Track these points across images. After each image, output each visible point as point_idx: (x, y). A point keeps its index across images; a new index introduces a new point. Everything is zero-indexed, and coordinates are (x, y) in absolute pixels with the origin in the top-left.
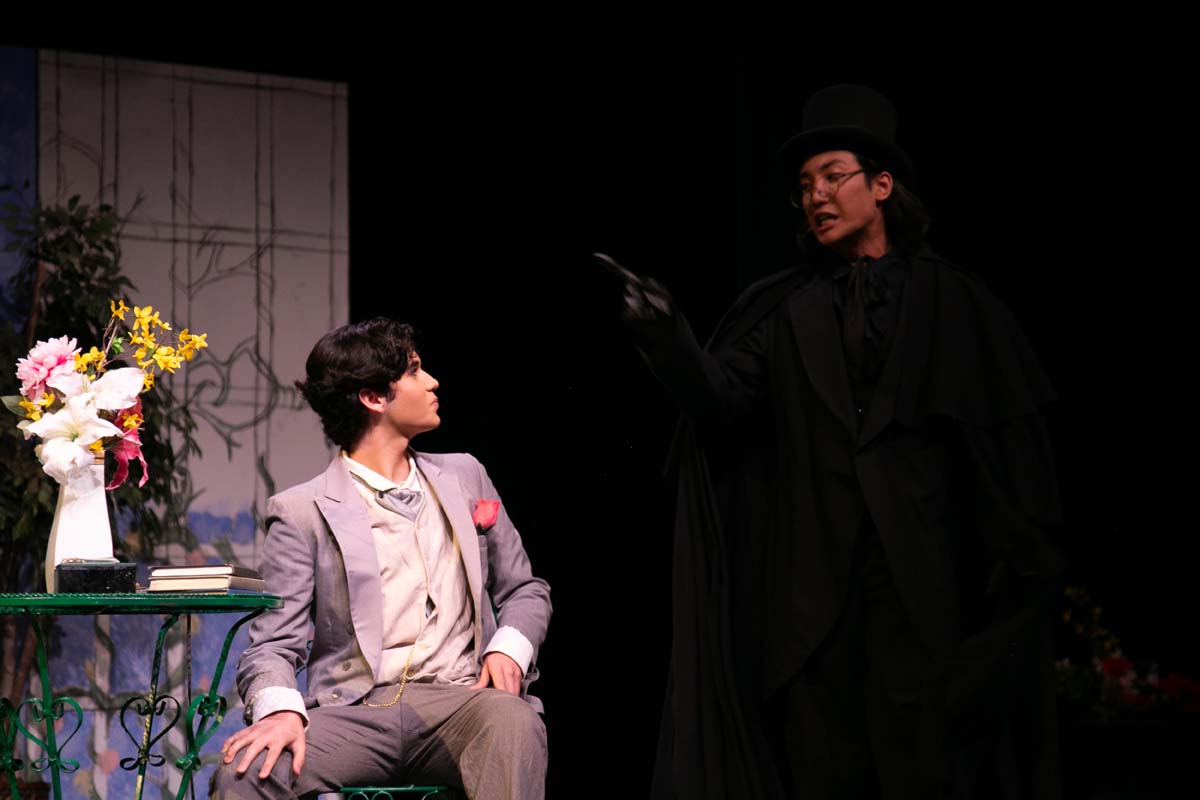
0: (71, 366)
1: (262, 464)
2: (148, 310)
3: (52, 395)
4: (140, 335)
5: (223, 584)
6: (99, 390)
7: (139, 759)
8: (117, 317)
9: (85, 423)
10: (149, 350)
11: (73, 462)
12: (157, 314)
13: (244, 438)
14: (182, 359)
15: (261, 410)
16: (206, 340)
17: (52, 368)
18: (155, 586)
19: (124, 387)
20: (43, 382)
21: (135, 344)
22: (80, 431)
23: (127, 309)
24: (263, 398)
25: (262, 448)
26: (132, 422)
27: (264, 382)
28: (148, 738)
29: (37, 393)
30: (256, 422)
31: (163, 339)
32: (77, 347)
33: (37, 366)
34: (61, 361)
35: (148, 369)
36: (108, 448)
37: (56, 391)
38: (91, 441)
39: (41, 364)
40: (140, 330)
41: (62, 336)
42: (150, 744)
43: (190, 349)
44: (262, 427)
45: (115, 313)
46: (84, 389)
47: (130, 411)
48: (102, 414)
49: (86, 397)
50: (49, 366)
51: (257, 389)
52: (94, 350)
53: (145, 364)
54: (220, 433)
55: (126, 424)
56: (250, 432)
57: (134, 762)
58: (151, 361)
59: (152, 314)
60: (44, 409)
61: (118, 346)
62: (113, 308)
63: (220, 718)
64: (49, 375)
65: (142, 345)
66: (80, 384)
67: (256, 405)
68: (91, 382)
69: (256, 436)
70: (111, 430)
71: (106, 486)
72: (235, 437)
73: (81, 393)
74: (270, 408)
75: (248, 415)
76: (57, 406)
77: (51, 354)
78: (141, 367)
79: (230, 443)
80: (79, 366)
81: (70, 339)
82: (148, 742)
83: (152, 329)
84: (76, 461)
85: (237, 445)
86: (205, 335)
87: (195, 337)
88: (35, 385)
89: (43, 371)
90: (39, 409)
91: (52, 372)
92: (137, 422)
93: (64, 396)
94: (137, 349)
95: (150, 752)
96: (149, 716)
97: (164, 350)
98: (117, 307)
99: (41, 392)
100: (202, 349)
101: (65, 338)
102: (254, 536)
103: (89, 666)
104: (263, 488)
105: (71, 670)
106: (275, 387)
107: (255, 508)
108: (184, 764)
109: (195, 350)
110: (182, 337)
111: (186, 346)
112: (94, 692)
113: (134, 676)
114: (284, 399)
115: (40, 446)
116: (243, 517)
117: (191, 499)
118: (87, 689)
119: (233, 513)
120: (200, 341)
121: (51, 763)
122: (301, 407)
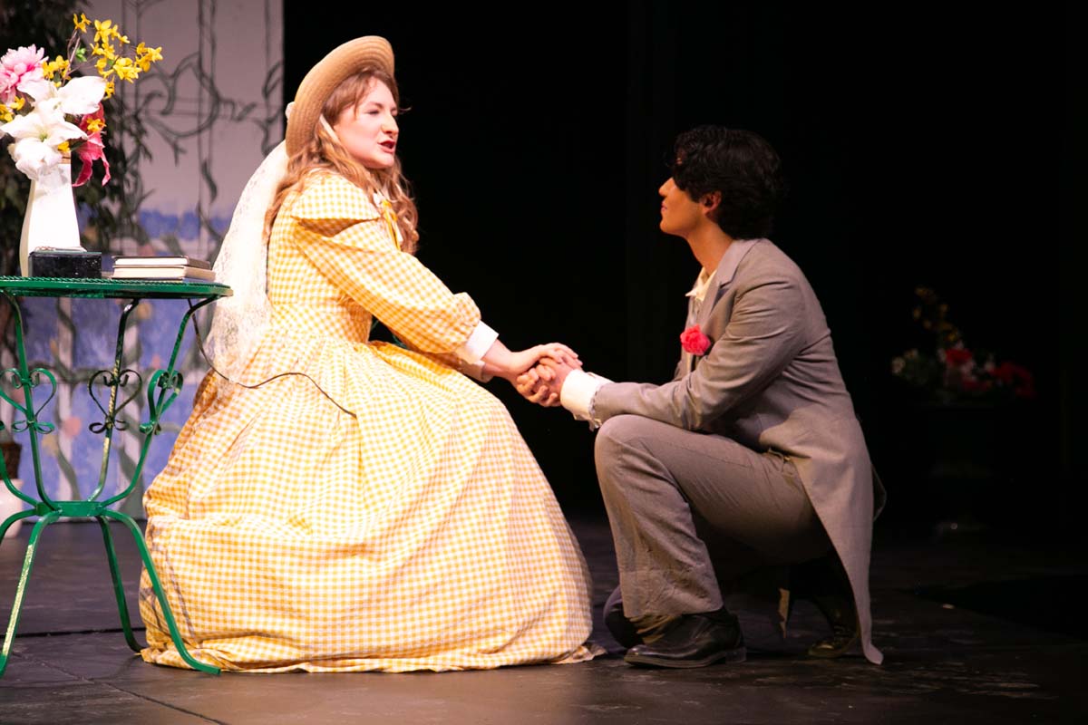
0: (39, 73)
1: (205, 169)
2: (108, 24)
3: (23, 99)
4: (100, 47)
5: (179, 273)
6: (64, 96)
7: (106, 424)
8: (79, 30)
9: (53, 126)
10: (109, 60)
11: (43, 161)
12: (116, 28)
13: (189, 144)
14: (139, 70)
15: (204, 120)
16: (161, 53)
17: (22, 75)
18: (119, 273)
19: (88, 94)
20: (15, 86)
21: (96, 54)
22: (48, 132)
23: (89, 22)
24: (206, 109)
25: (205, 155)
26: (96, 126)
27: (206, 95)
28: (114, 405)
29: (10, 97)
30: (200, 131)
31: (123, 51)
32: (44, 56)
33: (9, 72)
34: (30, 68)
35: (109, 78)
36: (74, 149)
37: (26, 95)
38: (58, 142)
39: (12, 70)
40: (100, 42)
41: (30, 45)
42: (115, 412)
43: (147, 61)
44: (205, 135)
45: (78, 25)
46: (51, 95)
47: (94, 116)
48: (68, 118)
49: (53, 102)
50: (19, 73)
51: (200, 101)
52: (59, 58)
53: (106, 74)
54: (167, 140)
55: (89, 128)
56: (194, 139)
57: (101, 427)
58: (112, 71)
59: (112, 27)
60: (16, 112)
61: (81, 56)
62: (75, 20)
63: (177, 391)
64: (19, 81)
65: (103, 56)
66: (48, 90)
67: (200, 115)
68: (58, 88)
69: (199, 143)
70: (77, 133)
71: (73, 182)
72: (181, 144)
73: (49, 98)
74: (212, 118)
75: (192, 124)
76: (27, 109)
77: (20, 61)
78: (102, 76)
79: (176, 149)
80: (46, 73)
81: (38, 49)
82: (114, 410)
83: (113, 41)
84: (46, 160)
85: (184, 152)
86: (160, 49)
87: (150, 50)
88: (7, 89)
89: (14, 76)
90: (11, 111)
91: (22, 78)
92: (99, 126)
93: (34, 100)
94: (98, 59)
95: (116, 418)
96: (114, 387)
97: (122, 61)
98: (80, 20)
99: (13, 96)
100: (157, 61)
101: (33, 47)
102: (199, 233)
103: (53, 343)
104: (206, 191)
105: (38, 347)
106: (217, 99)
107: (199, 209)
108: (147, 430)
109: (151, 62)
110: (139, 50)
111: (143, 58)
112: (59, 367)
113: (94, 354)
114: (225, 110)
115: (12, 145)
116: (188, 216)
117: (142, 198)
118: (51, 363)
119: (180, 212)
120: (155, 54)
121: (29, 425)
122: (240, 119)
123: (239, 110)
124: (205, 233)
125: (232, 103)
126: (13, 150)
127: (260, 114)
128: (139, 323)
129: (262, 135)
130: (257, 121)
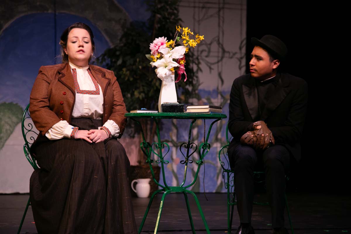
0: (165, 46)
1: (220, 75)
2: (187, 28)
4: (184, 36)
5: (207, 111)
6: (173, 53)
7: (186, 161)
8: (178, 31)
9: (169, 62)
10: (187, 40)
11: (166, 74)
12: (190, 30)
13: (214, 67)
14: (197, 43)
15: (220, 58)
16: (204, 37)
17: (160, 46)
18: (188, 111)
19: (180, 52)
20: (157, 50)
22: (167, 65)
23: (181, 28)
24: (220, 55)
25: (220, 70)
27: (220, 50)
29: (156, 54)
30: (218, 62)
31: (191, 37)
32: (167, 40)
34: (162, 44)
35: (187, 47)
36: (175, 70)
37: (161, 53)
38: (171, 68)
39: (157, 45)
40: (185, 34)
42: (188, 157)
43: (199, 40)
44: (220, 64)
47: (182, 59)
48: (174, 60)
49: (169, 55)
51: (218, 52)
52: (171, 41)
53: (186, 45)
54: (208, 65)
55: (181, 63)
56: (216, 65)
57: (184, 162)
58: (188, 44)
59: (188, 30)
60: (158, 58)
61: (178, 39)
63: (208, 150)
64: (159, 48)
66: (168, 51)
67: (218, 57)
68: (171, 50)
69: (218, 66)
70: (176, 65)
71: (175, 81)
72: (212, 67)
73: (168, 53)
74: (222, 58)
75: (216, 60)
76: (161, 57)
77: (159, 42)
79: (210, 68)
80: (167, 46)
81: (165, 38)
83: (188, 34)
85: (213, 69)
87: (200, 36)
88: (155, 51)
89: (157, 47)
90: (156, 58)
92: (184, 62)
93: (163, 54)
94: (184, 40)
95: (189, 159)
96: (188, 149)
97: (191, 40)
98: (178, 28)
100: (202, 40)
101: (163, 37)
102: (217, 96)
103: (170, 133)
104: (220, 82)
105: (166, 134)
106: (224, 51)
107: (218, 88)
108: (199, 163)
110: (197, 37)
112: (172, 141)
113: (183, 137)
114: (227, 55)
115: (156, 69)
116: (214, 91)
117: (199, 85)
118: (170, 140)
119: (211, 89)
120: (202, 38)
121: (161, 161)
122: (231, 58)
123: (231, 54)
124: (219, 96)
125: (229, 53)
126: (157, 71)
127: (238, 56)
128: (198, 126)
129: (239, 63)
130: (237, 58)
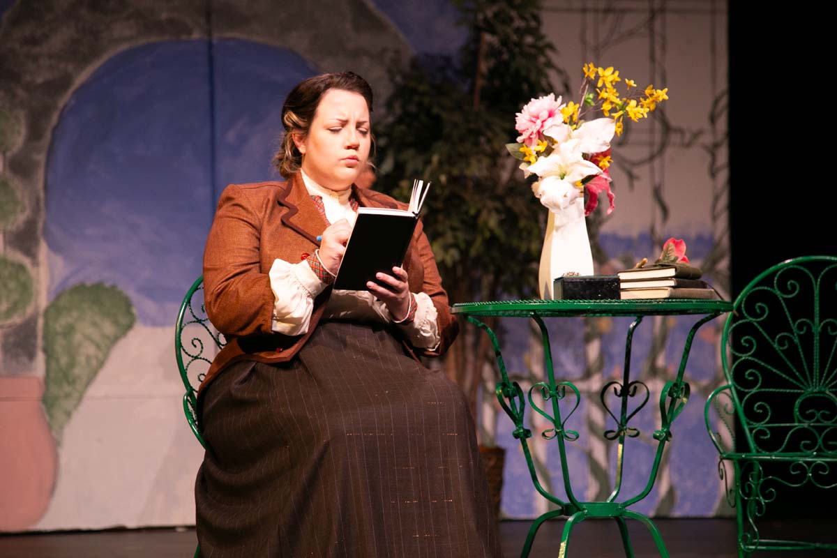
0: (559, 118)
1: (657, 193)
2: (610, 70)
3: (546, 142)
4: (605, 91)
6: (580, 137)
7: (619, 432)
8: (588, 76)
9: (572, 164)
12: (617, 73)
13: (642, 172)
14: (647, 110)
15: (656, 149)
16: (667, 94)
17: (545, 121)
19: (601, 133)
20: (539, 131)
21: (602, 98)
22: (568, 171)
23: (595, 70)
24: (657, 138)
25: (657, 180)
26: (606, 163)
27: (658, 125)
29: (534, 141)
30: (652, 158)
32: (562, 104)
33: (534, 119)
34: (551, 115)
35: (619, 119)
36: (586, 184)
37: (549, 139)
38: (575, 179)
39: (535, 117)
41: (550, 94)
43: (653, 101)
44: (657, 163)
45: (587, 74)
46: (569, 137)
47: (604, 154)
48: (585, 156)
49: (572, 143)
50: (543, 120)
51: (652, 131)
52: (572, 104)
53: (614, 115)
54: (623, 168)
55: (601, 164)
56: (647, 167)
57: (614, 434)
58: (621, 112)
60: (538, 154)
61: (589, 101)
62: (585, 69)
63: (685, 399)
64: (542, 126)
65: (609, 99)
66: (566, 133)
67: (651, 144)
68: (573, 131)
69: (652, 170)
70: (592, 169)
71: (586, 213)
72: (636, 171)
73: (567, 140)
74: (663, 146)
75: (644, 153)
76: (549, 151)
77: (545, 109)
78: (610, 118)
79: (631, 177)
80: (563, 118)
81: (557, 97)
83: (618, 86)
84: (568, 195)
85: (638, 178)
86: (666, 90)
87: (657, 92)
88: (532, 134)
89: (539, 122)
90: (534, 153)
91: (545, 123)
92: (609, 162)
93: (555, 142)
94: (603, 102)
95: (627, 426)
97: (633, 103)
98: (589, 68)
99: (537, 140)
100: (664, 100)
101: (552, 96)
103: (526, 357)
104: (659, 213)
105: (514, 360)
106: (667, 128)
107: (652, 230)
108: (660, 436)
109: (656, 102)
110: (647, 92)
111: (650, 100)
112: (532, 378)
113: (562, 365)
114: (675, 138)
115: (536, 183)
116: (642, 237)
117: (601, 223)
118: (526, 374)
119: (635, 232)
120: (662, 94)
121: (557, 433)
122: (688, 145)
123: (688, 137)
124: (657, 252)
125: (681, 131)
126: (538, 187)
127: (707, 139)
128: (601, 336)
129: (708, 159)
130: (705, 147)
